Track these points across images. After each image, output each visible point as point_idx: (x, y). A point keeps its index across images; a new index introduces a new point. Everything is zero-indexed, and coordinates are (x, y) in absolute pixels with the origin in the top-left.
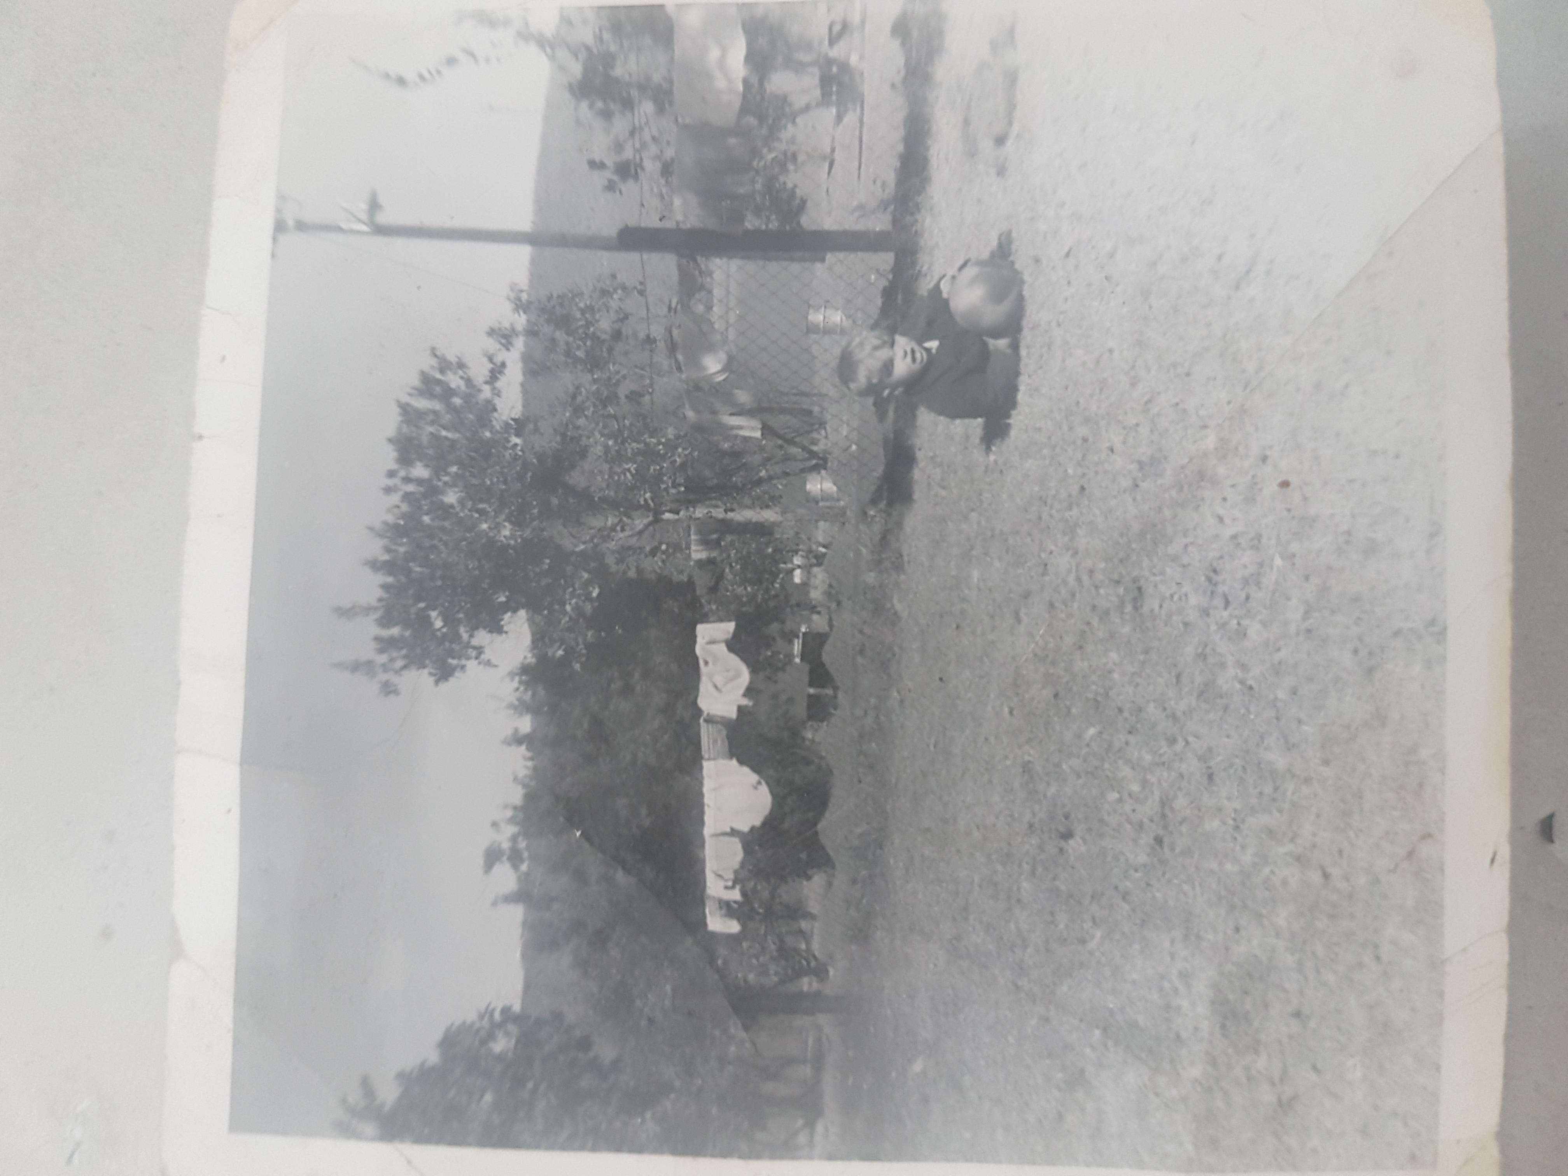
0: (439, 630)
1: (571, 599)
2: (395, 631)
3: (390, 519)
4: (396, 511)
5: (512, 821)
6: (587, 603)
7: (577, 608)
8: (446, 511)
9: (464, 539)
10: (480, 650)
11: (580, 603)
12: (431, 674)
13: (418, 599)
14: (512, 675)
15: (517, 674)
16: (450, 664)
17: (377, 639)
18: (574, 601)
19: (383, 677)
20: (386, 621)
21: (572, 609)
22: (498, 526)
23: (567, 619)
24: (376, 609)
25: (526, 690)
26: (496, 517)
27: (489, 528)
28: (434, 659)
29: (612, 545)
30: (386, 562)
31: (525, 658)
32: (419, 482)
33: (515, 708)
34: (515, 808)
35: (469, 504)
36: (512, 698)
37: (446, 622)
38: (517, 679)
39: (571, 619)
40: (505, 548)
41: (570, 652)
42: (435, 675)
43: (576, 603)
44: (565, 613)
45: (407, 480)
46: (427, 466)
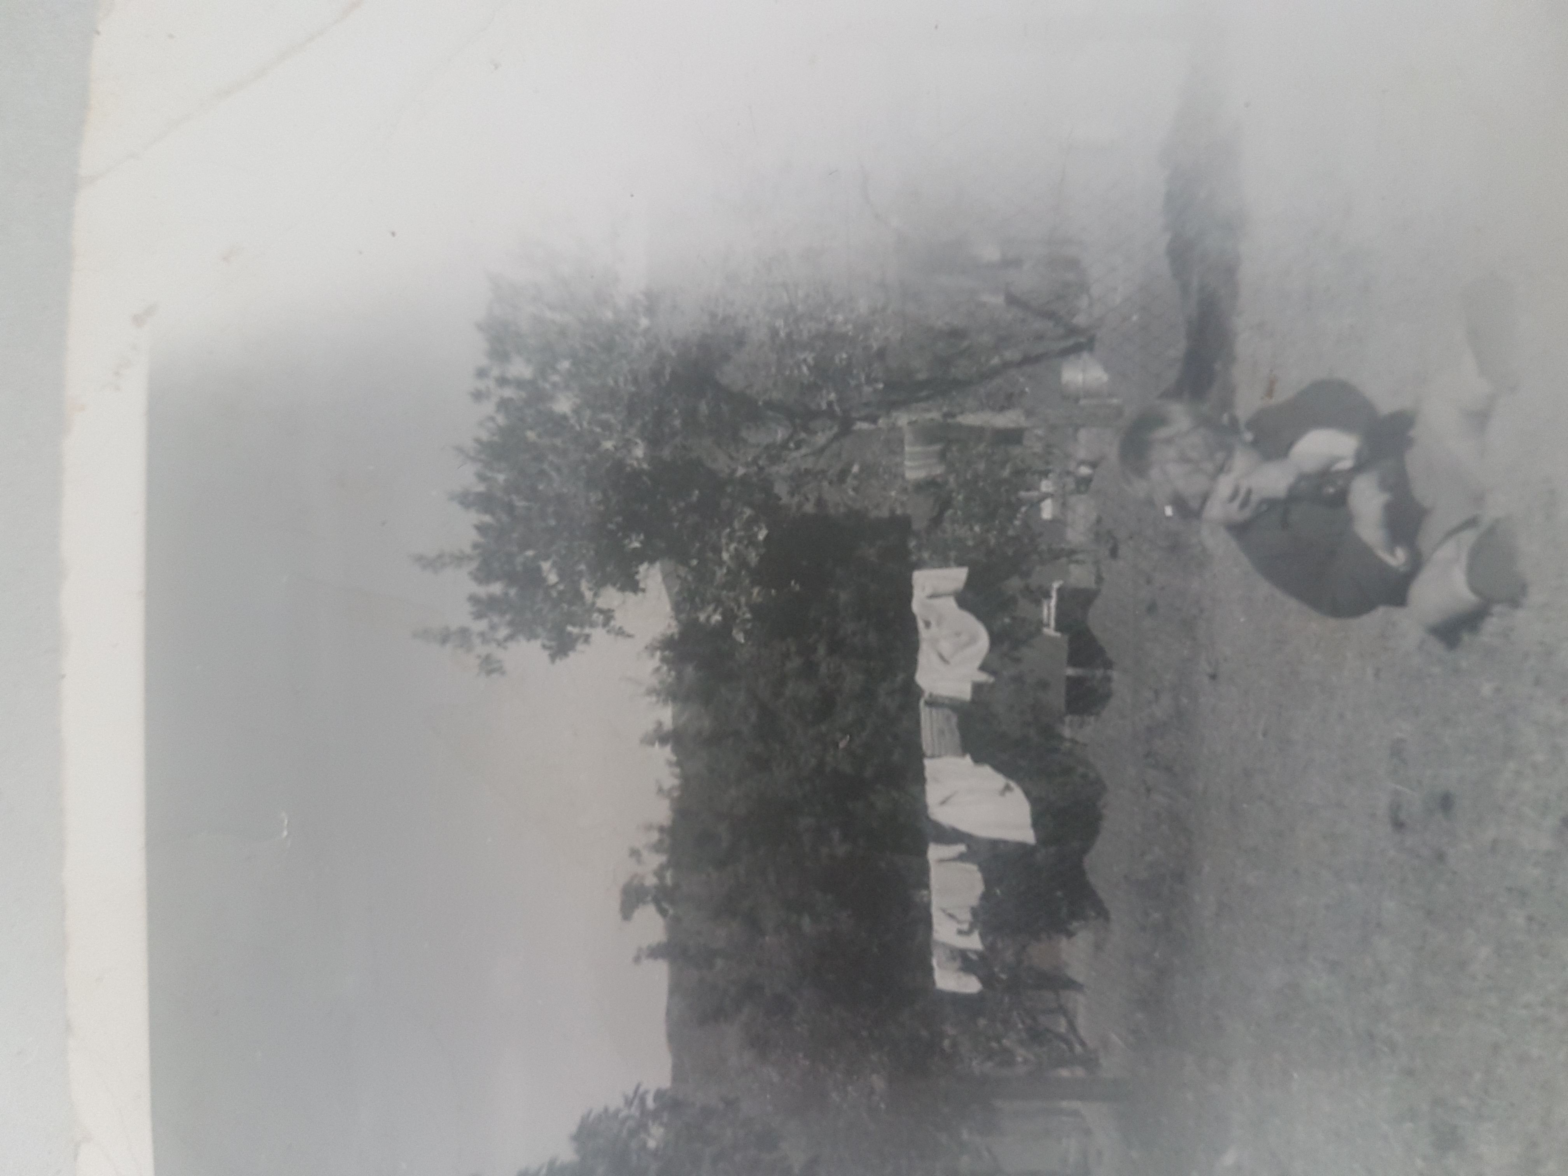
0: (554, 586)
1: (727, 544)
2: (496, 588)
3: (484, 436)
4: (491, 425)
5: (657, 848)
6: (751, 549)
7: (738, 556)
8: (559, 423)
9: (584, 461)
10: (608, 615)
11: (741, 547)
12: (544, 647)
13: (525, 545)
14: (651, 649)
15: (657, 648)
16: (570, 634)
17: (474, 599)
18: (732, 547)
19: (482, 650)
20: (484, 575)
21: (731, 557)
22: (628, 444)
23: (725, 570)
24: (470, 558)
25: (669, 670)
26: (624, 431)
27: (616, 448)
28: (549, 626)
29: (783, 469)
30: (479, 495)
31: (669, 626)
32: (520, 384)
33: (658, 693)
34: (662, 829)
35: (588, 413)
36: (654, 681)
37: (562, 576)
38: (658, 654)
39: (729, 569)
40: (637, 474)
41: (729, 618)
42: (550, 648)
43: (736, 549)
44: (721, 563)
45: (503, 381)
46: (528, 361)
